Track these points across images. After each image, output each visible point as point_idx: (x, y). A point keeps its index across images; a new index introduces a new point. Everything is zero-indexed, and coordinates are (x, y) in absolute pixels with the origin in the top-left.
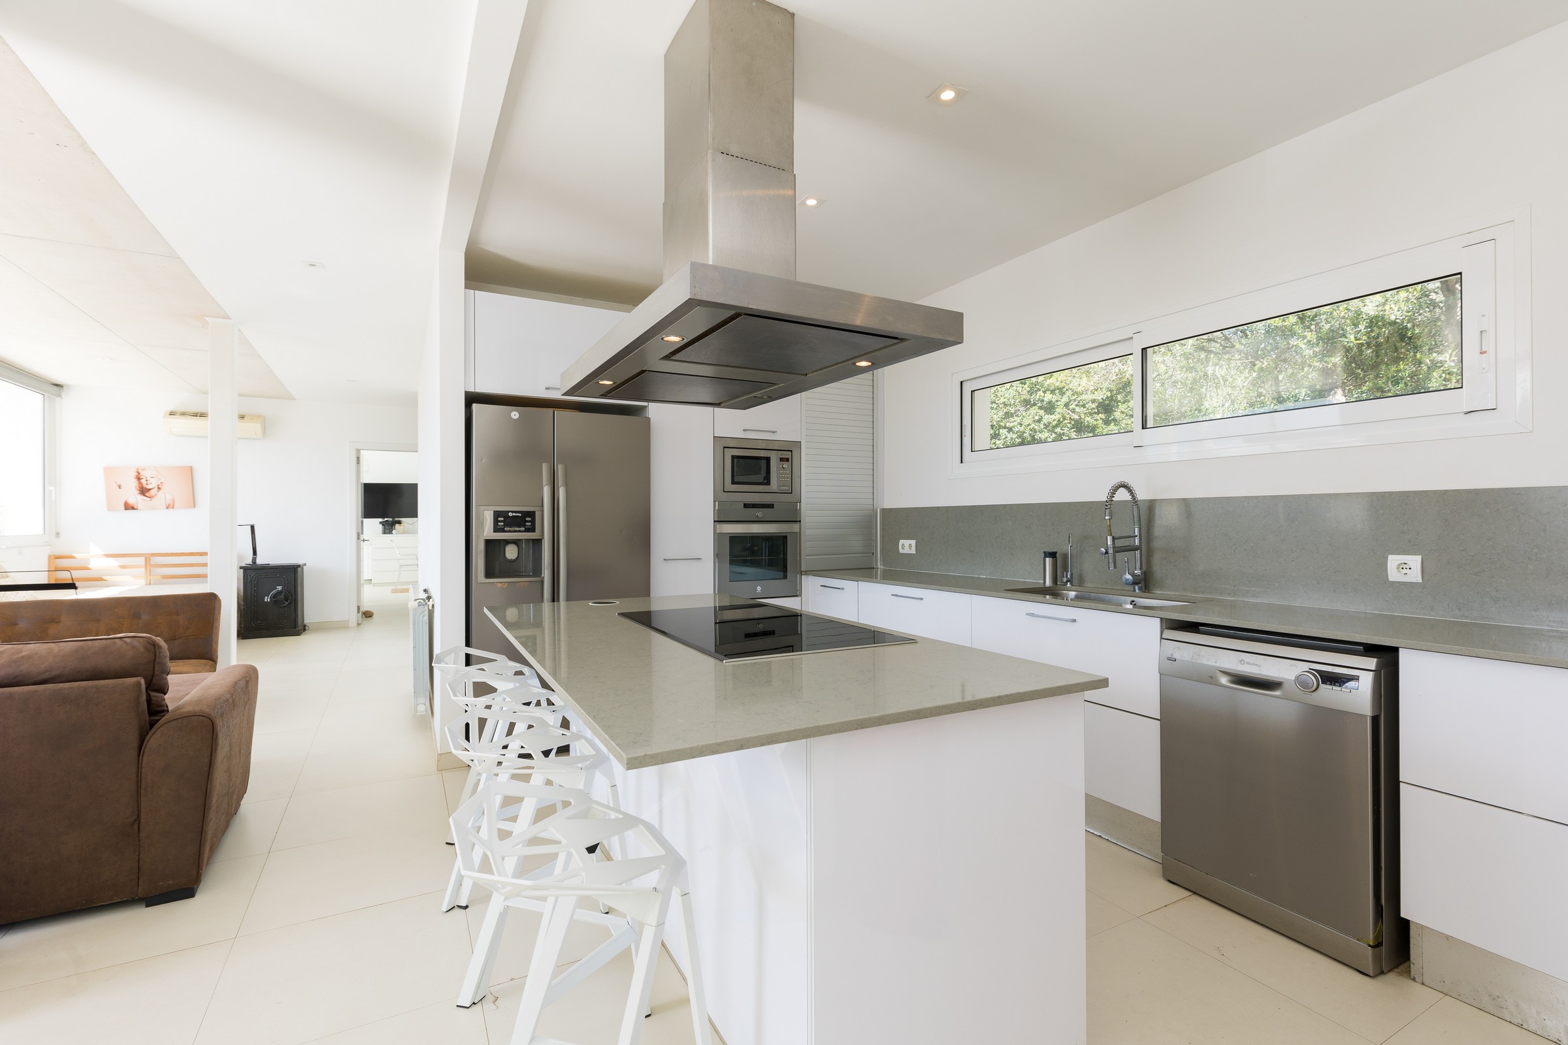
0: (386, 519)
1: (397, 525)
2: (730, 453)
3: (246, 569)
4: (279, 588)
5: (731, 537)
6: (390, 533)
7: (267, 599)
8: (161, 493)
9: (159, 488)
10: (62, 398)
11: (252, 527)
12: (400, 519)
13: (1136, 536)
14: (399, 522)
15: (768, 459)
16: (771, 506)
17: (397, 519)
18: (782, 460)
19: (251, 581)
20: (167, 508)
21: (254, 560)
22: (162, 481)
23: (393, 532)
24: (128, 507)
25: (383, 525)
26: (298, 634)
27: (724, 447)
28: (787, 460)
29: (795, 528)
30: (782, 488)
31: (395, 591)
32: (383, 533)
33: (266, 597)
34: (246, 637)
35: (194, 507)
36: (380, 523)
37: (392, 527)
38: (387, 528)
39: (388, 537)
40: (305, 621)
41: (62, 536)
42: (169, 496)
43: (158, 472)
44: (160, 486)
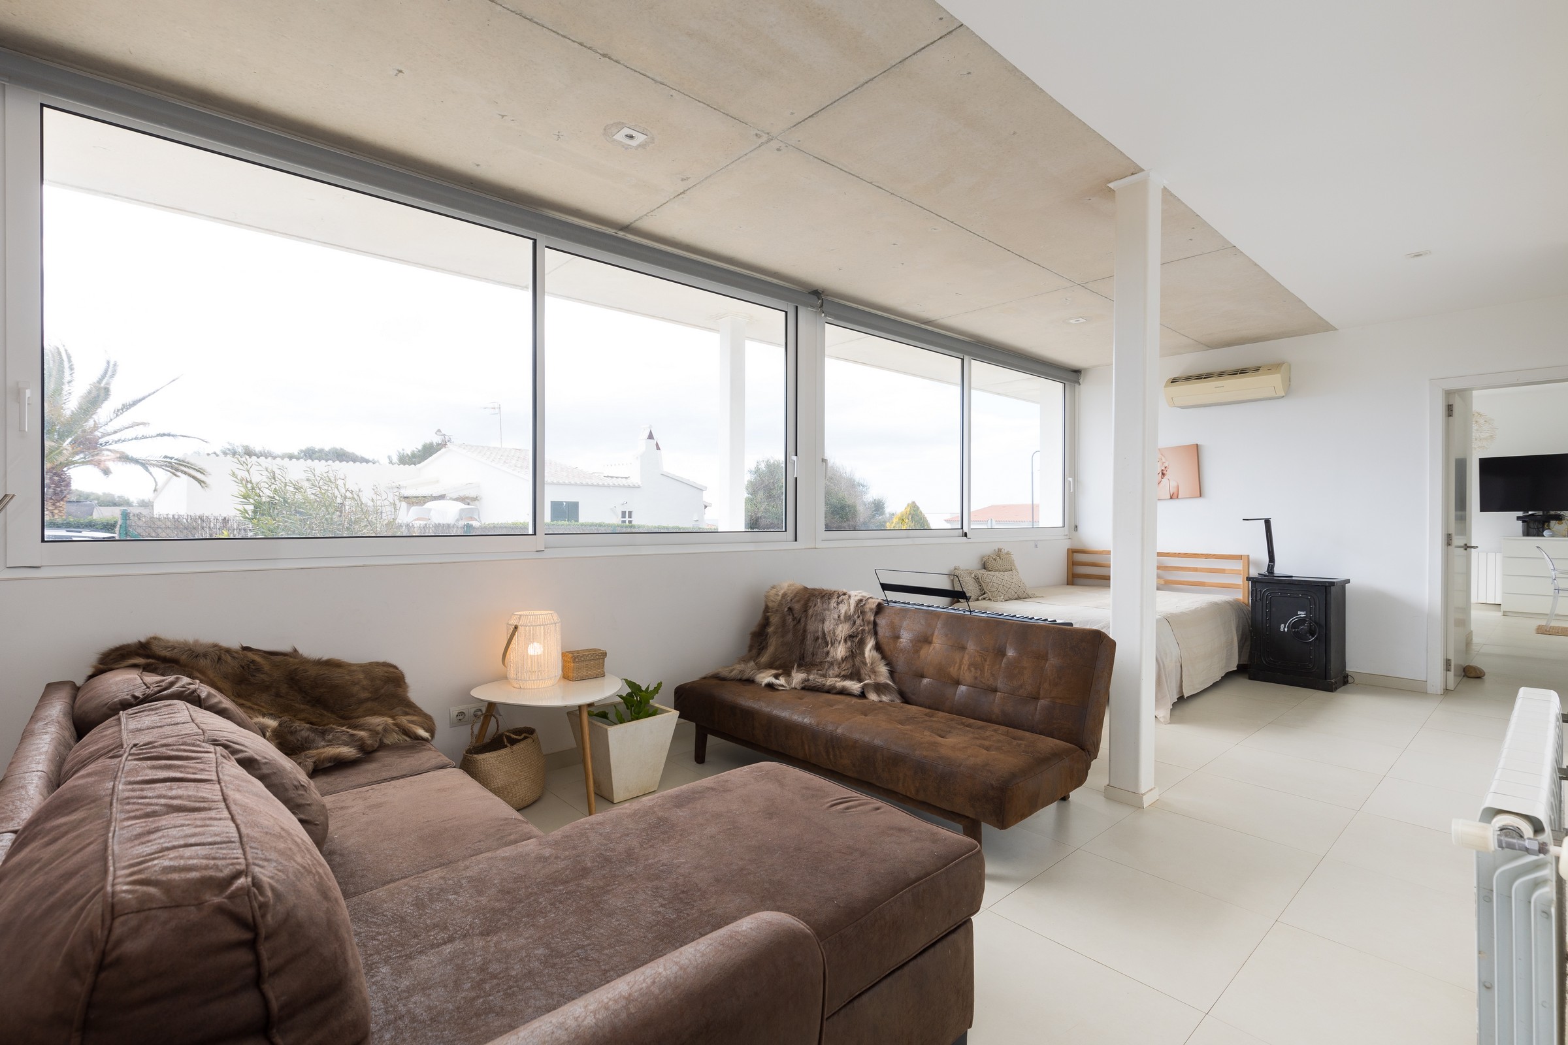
0: (1530, 513)
1: (1553, 523)
3: (1256, 583)
4: (1302, 614)
6: (1540, 534)
7: (1284, 628)
8: (1165, 480)
9: (1163, 474)
10: (1080, 384)
11: (1267, 522)
12: (1562, 513)
14: (1559, 518)
17: (1553, 513)
19: (1262, 599)
20: (1171, 498)
21: (1271, 568)
22: (1166, 465)
23: (1546, 532)
25: (1523, 522)
26: (1330, 688)
31: (1541, 631)
32: (1524, 535)
33: (1283, 625)
34: (1254, 677)
35: (1201, 496)
36: (1519, 518)
37: (1543, 525)
38: (1533, 527)
39: (1534, 541)
40: (1347, 669)
41: (1079, 528)
42: (1173, 484)
43: (1162, 455)
44: (1164, 472)
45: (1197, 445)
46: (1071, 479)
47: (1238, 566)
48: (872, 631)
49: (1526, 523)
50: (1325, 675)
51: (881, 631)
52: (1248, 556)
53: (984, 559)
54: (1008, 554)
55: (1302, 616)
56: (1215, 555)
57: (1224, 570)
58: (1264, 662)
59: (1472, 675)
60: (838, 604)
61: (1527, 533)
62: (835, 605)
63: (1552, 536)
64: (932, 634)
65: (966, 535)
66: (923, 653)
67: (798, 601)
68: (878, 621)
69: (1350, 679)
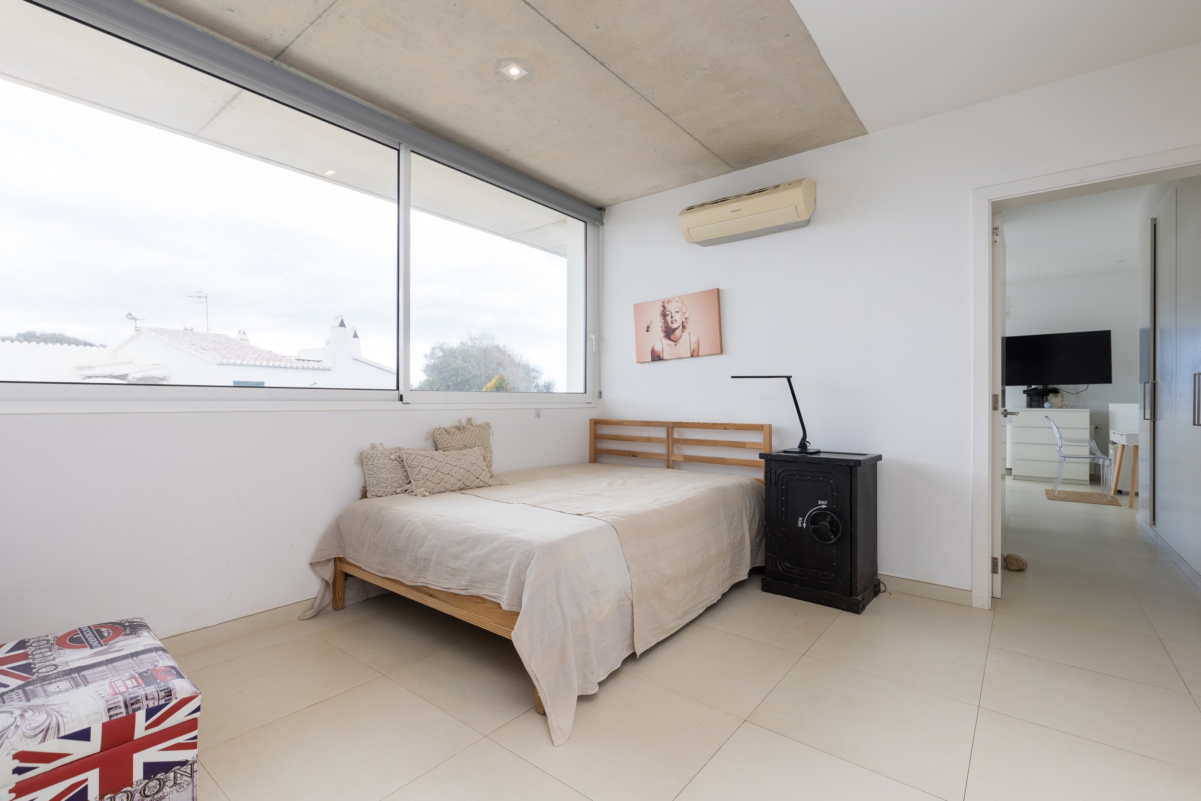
0: (1033, 387)
1: (1051, 396)
3: (773, 460)
4: (823, 504)
6: (1041, 405)
7: (802, 523)
8: (685, 334)
9: (684, 327)
12: (1055, 386)
14: (1056, 391)
17: (1050, 386)
19: (779, 483)
20: (692, 356)
21: (802, 442)
22: (687, 315)
23: (1046, 405)
24: (656, 357)
25: (1028, 395)
31: (1052, 496)
32: (1028, 407)
33: (801, 519)
34: (767, 588)
35: (722, 353)
36: (1025, 392)
37: (1043, 398)
38: (1036, 400)
39: (1036, 412)
40: (880, 571)
41: (604, 395)
42: (694, 339)
43: (683, 304)
44: (685, 324)
45: (718, 290)
47: (756, 438)
49: (1029, 397)
50: (851, 591)
52: (770, 426)
55: (823, 507)
56: (735, 425)
57: (744, 443)
58: (780, 569)
59: (1014, 568)
61: (1030, 405)
63: (1051, 407)
69: (882, 587)
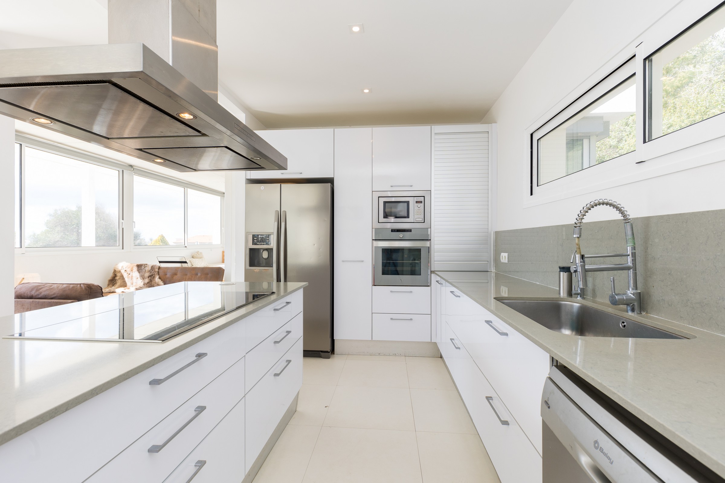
2: (382, 200)
5: (383, 249)
10: (226, 197)
13: (629, 255)
15: (408, 203)
16: (409, 231)
18: (417, 202)
27: (379, 197)
28: (421, 202)
29: (427, 244)
30: (417, 219)
46: (223, 228)
48: (158, 274)
51: (160, 273)
53: (193, 255)
54: (201, 253)
60: (145, 267)
62: (144, 268)
64: (177, 273)
65: (186, 247)
66: (174, 278)
67: (129, 268)
68: (159, 271)
